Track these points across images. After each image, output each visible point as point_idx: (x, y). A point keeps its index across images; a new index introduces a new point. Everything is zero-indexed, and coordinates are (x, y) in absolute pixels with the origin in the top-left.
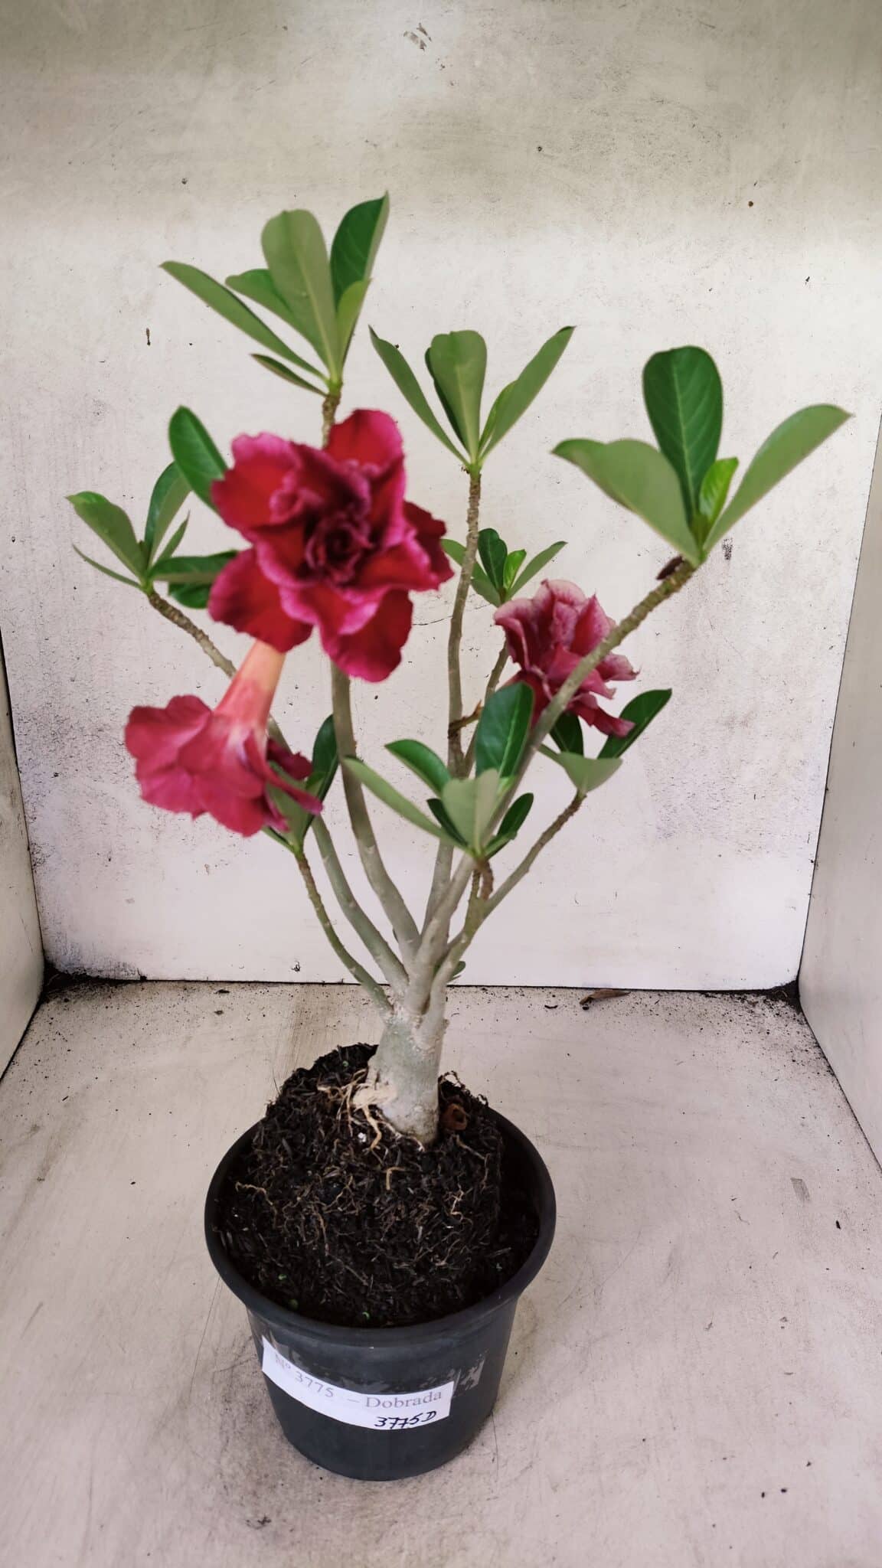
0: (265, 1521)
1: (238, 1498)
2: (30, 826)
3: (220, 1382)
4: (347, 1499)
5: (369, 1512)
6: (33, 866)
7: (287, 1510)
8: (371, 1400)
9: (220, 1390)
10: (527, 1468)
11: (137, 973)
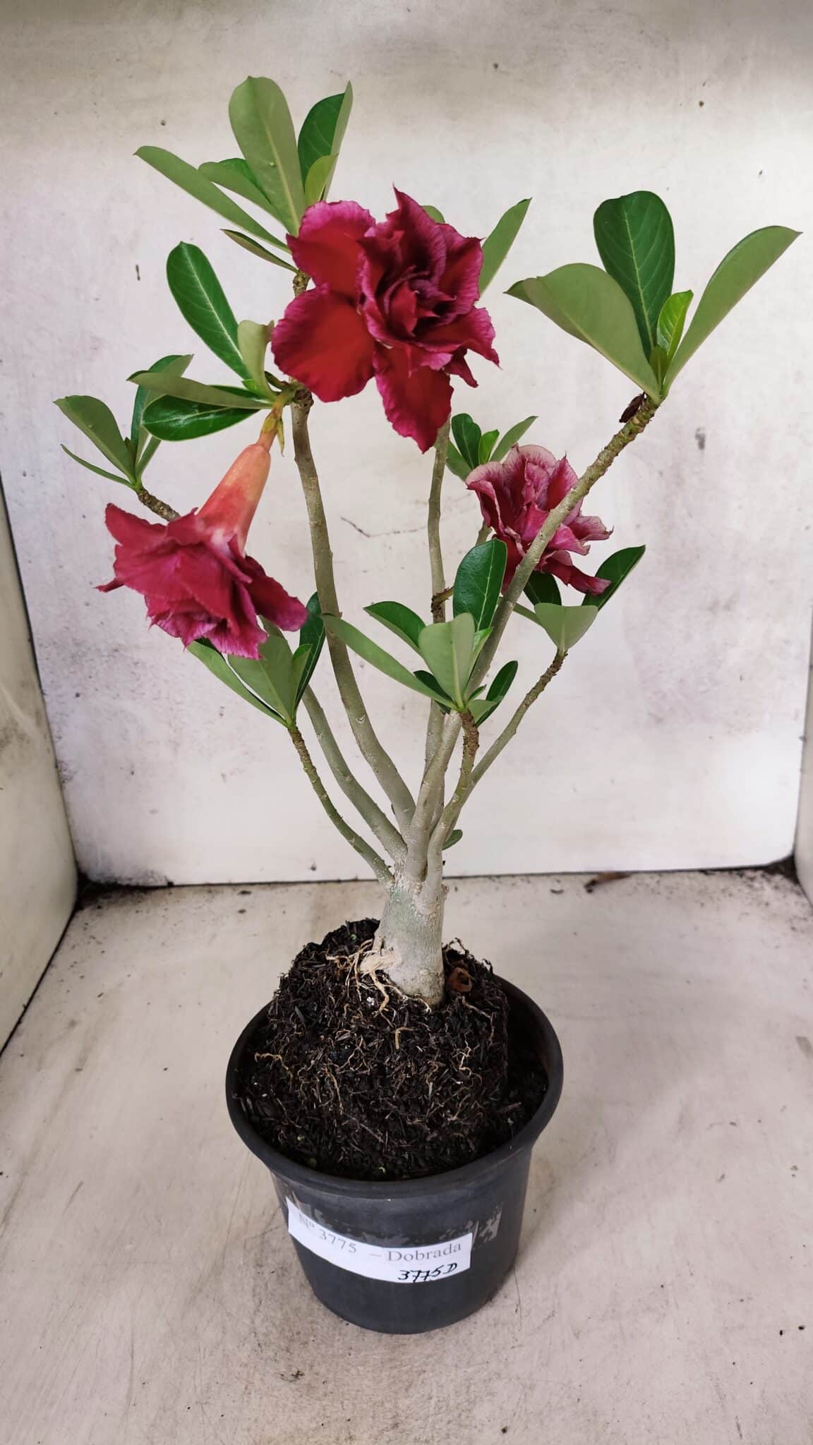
0: (298, 1375)
1: (271, 1354)
2: (58, 744)
3: (252, 1248)
4: (376, 1352)
5: (398, 1363)
6: (61, 783)
7: (319, 1364)
8: (392, 1253)
9: (252, 1255)
10: (549, 1317)
11: (164, 880)
